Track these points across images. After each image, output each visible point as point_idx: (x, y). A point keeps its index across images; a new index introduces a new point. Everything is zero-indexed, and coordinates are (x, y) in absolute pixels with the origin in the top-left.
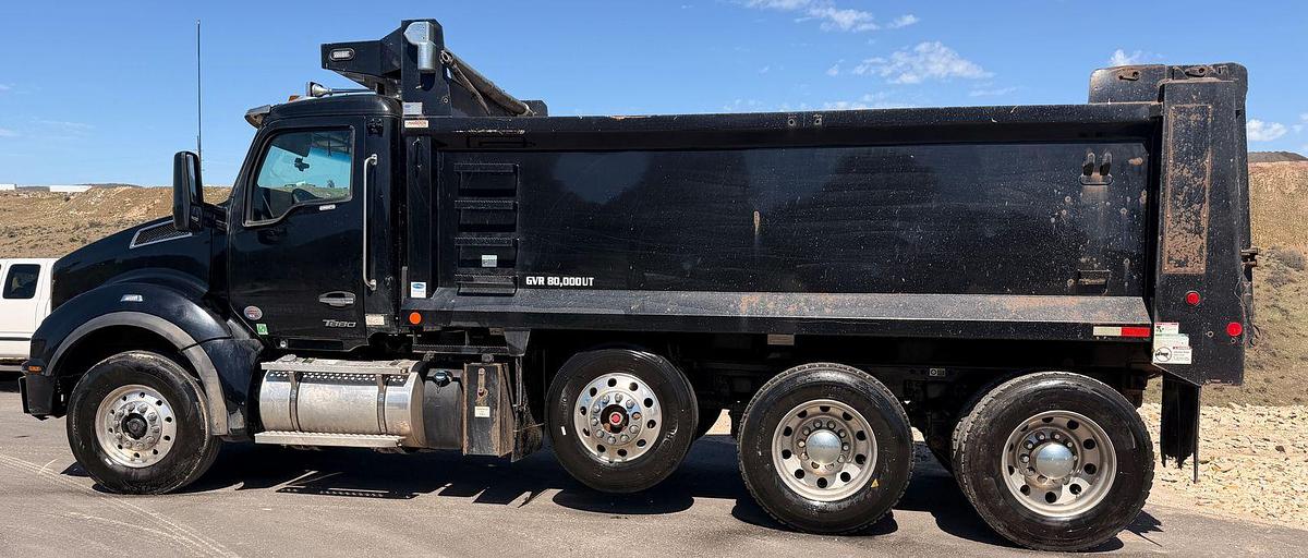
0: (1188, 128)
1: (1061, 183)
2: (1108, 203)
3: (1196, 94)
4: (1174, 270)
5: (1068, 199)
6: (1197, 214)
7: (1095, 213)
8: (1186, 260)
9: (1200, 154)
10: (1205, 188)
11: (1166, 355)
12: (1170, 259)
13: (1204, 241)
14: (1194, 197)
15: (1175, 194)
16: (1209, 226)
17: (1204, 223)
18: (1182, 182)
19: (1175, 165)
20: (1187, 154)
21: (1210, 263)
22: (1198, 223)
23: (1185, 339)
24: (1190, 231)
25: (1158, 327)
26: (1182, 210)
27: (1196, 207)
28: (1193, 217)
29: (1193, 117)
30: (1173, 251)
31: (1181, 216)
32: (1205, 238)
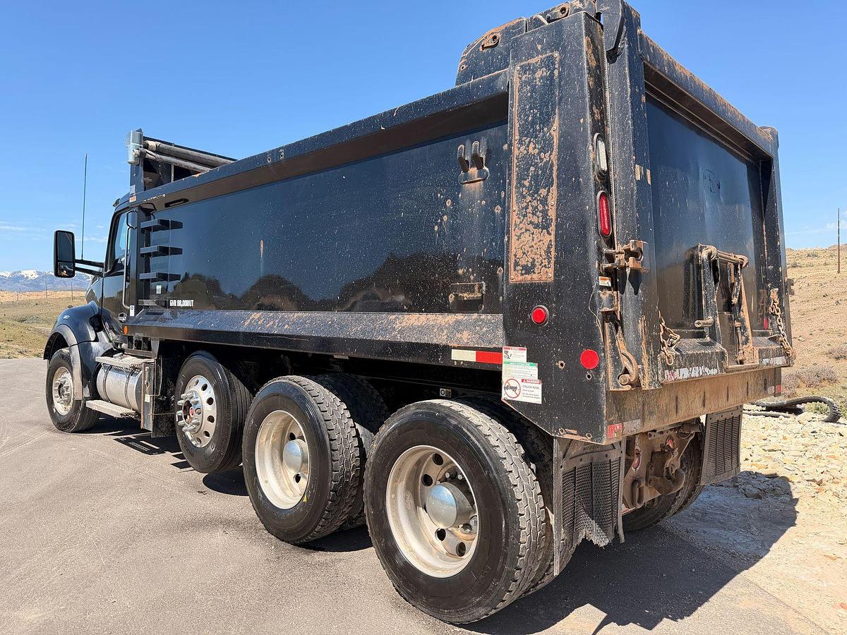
0: (533, 90)
1: (444, 186)
2: (484, 202)
3: (541, 42)
4: (520, 278)
5: (449, 203)
6: (544, 201)
7: (471, 215)
8: (533, 265)
9: (546, 121)
10: (552, 165)
11: (514, 389)
12: (516, 264)
13: (552, 237)
14: (541, 182)
15: (521, 178)
16: (558, 216)
17: (552, 213)
18: (528, 160)
19: (521, 142)
20: (533, 123)
21: (560, 267)
22: (545, 213)
23: (533, 370)
24: (536, 226)
25: (507, 352)
26: (529, 198)
27: (543, 192)
28: (540, 207)
29: (538, 74)
30: (520, 254)
31: (527, 208)
32: (553, 233)
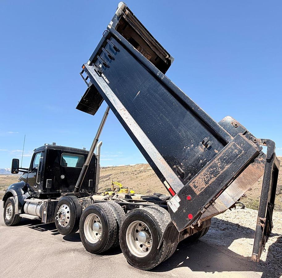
0: (232, 152)
1: (195, 140)
2: (200, 156)
3: (243, 144)
4: (192, 186)
5: (192, 145)
6: (211, 178)
7: (195, 155)
8: (197, 187)
9: (227, 163)
10: (219, 173)
11: (171, 204)
12: (194, 182)
13: (206, 187)
14: (214, 173)
15: (211, 167)
16: (210, 185)
17: (210, 182)
18: (215, 166)
19: (218, 160)
20: (224, 159)
21: (201, 194)
22: (209, 181)
23: (178, 206)
24: (205, 181)
25: (176, 196)
26: (208, 173)
27: (212, 176)
28: (209, 178)
29: (236, 151)
30: (196, 181)
31: (206, 174)
32: (206, 186)
